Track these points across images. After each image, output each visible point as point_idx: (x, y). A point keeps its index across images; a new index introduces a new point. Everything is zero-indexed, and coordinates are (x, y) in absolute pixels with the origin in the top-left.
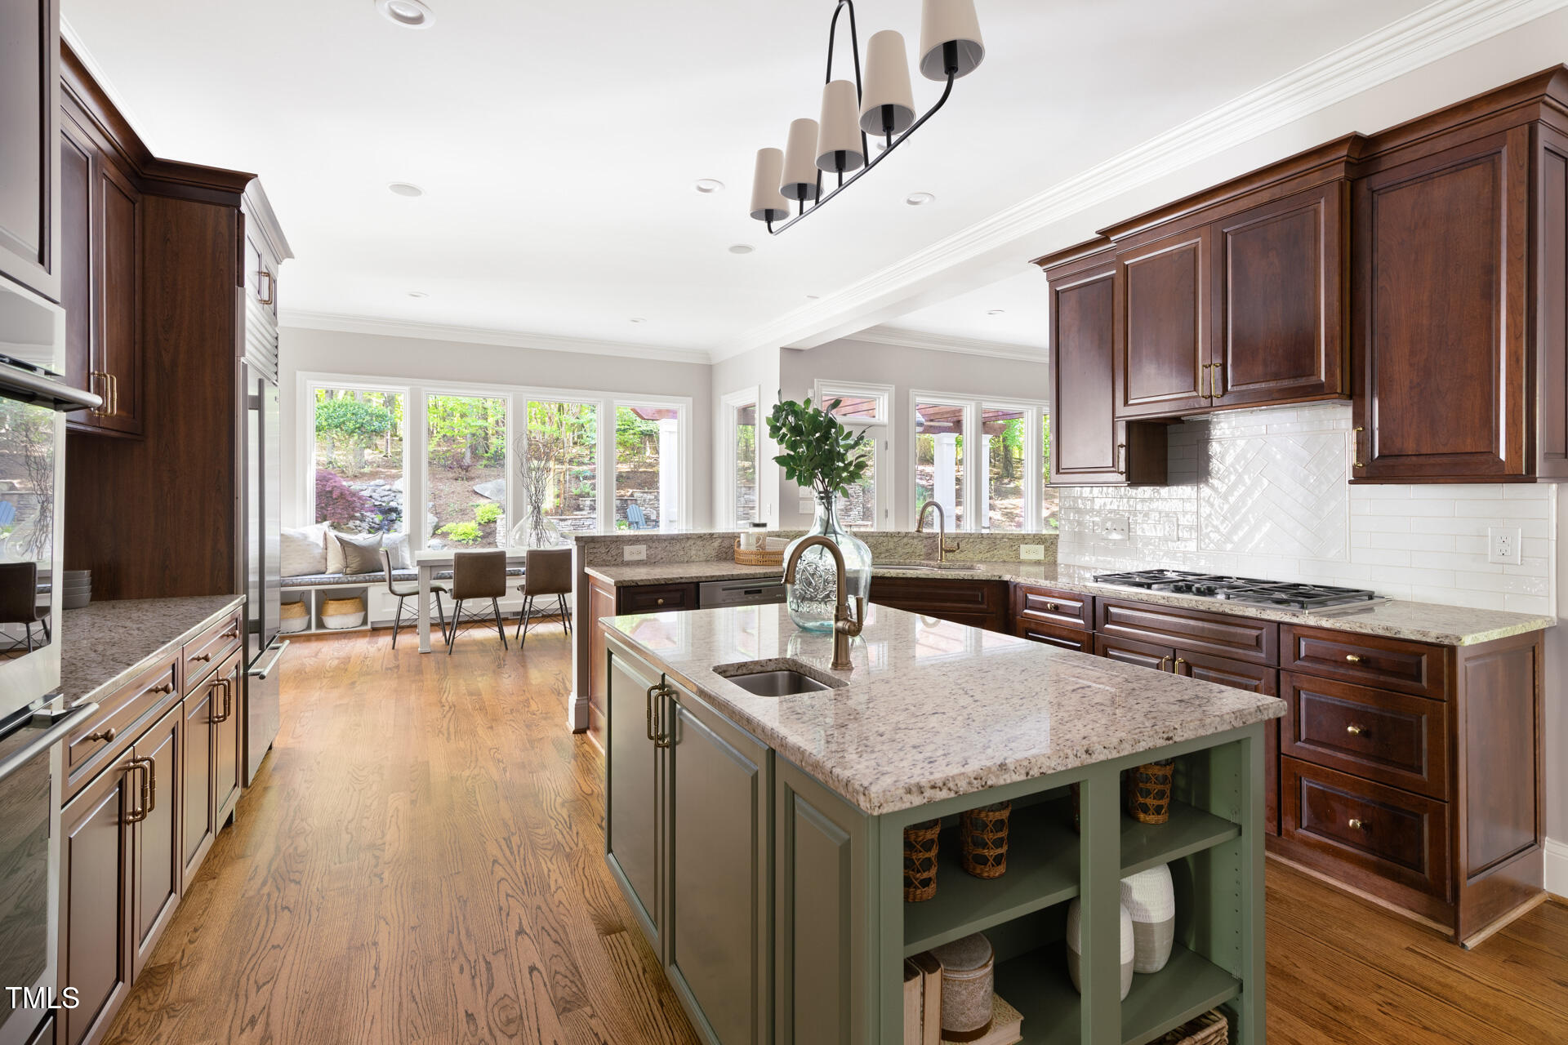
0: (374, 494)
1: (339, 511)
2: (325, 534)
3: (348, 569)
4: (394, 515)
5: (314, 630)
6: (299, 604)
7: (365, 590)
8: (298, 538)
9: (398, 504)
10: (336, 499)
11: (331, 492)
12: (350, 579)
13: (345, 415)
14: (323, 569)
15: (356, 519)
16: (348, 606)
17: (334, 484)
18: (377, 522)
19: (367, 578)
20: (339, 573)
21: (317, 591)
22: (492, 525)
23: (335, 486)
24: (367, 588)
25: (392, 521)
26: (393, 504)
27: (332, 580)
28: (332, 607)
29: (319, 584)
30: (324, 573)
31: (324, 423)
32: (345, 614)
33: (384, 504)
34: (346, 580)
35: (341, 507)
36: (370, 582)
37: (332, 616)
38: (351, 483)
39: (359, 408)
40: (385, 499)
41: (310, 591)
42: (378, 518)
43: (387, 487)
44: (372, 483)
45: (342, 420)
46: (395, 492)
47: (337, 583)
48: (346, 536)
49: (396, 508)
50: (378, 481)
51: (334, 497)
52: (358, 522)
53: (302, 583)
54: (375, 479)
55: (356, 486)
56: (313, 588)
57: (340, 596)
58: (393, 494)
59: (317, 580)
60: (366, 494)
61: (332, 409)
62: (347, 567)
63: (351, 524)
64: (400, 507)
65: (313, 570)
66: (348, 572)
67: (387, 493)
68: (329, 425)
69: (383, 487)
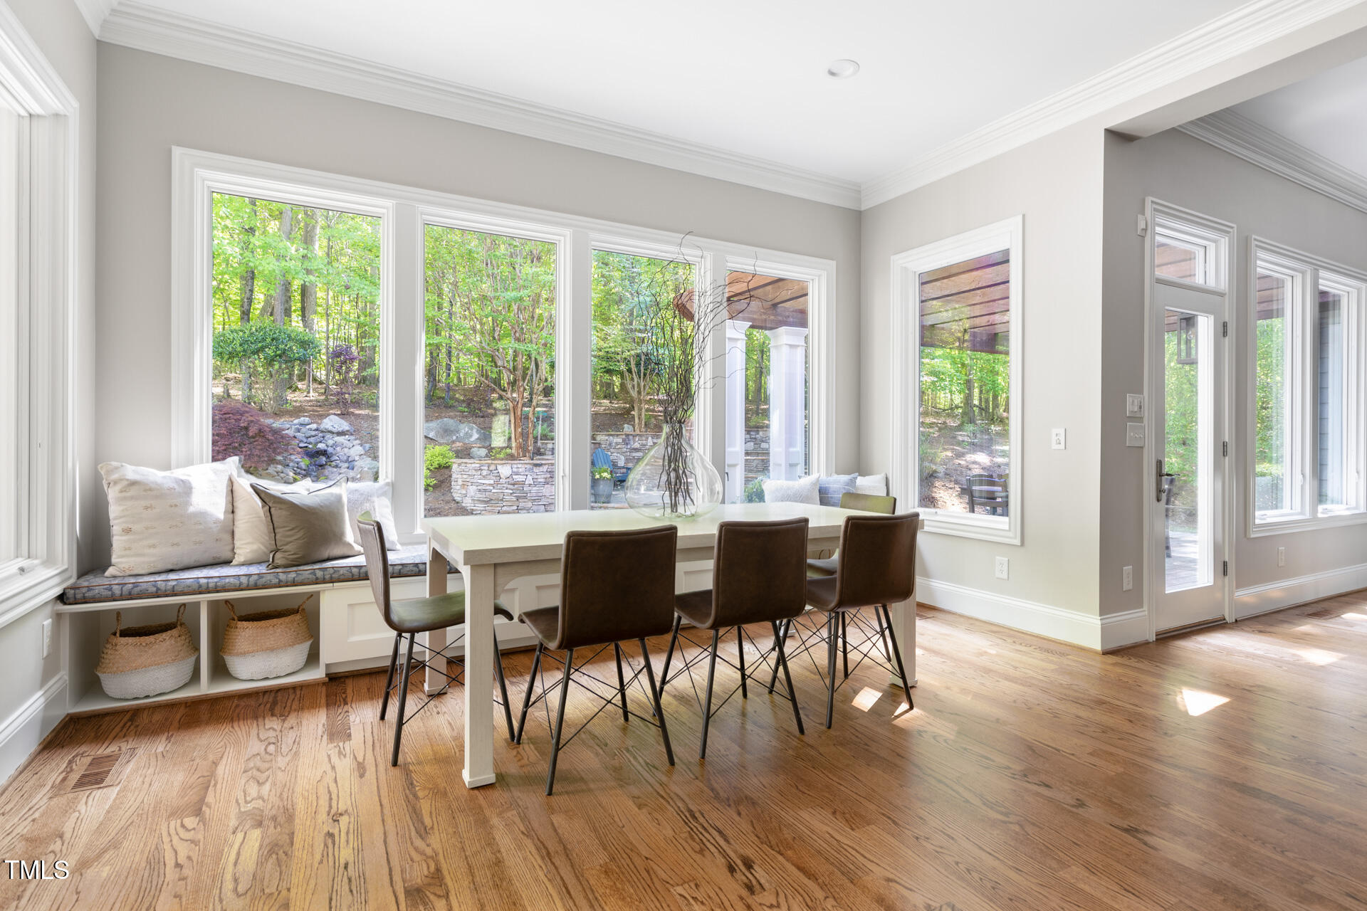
0: (298, 434)
1: (257, 452)
2: (231, 482)
3: (278, 555)
4: (323, 459)
5: (206, 688)
6: (174, 632)
7: (315, 597)
8: (170, 489)
9: (327, 446)
10: (253, 437)
11: (246, 428)
12: (282, 577)
13: (264, 340)
14: (226, 555)
15: (279, 463)
16: (278, 630)
17: (250, 418)
18: (304, 467)
19: (319, 574)
20: (260, 563)
21: (213, 605)
22: (446, 471)
23: (252, 421)
24: (318, 593)
25: (321, 466)
26: (321, 446)
27: (244, 580)
28: (245, 634)
29: (217, 590)
30: (227, 562)
31: (239, 349)
32: (272, 650)
33: (310, 446)
34: (275, 581)
35: (259, 447)
36: (324, 582)
37: (244, 654)
38: (271, 420)
39: (279, 332)
40: (312, 440)
41: (197, 605)
42: (304, 463)
43: (314, 426)
44: (296, 421)
45: (260, 345)
46: (322, 432)
47: (256, 587)
48: (265, 483)
49: (325, 451)
50: (302, 418)
51: (251, 434)
52: (280, 467)
53: (178, 589)
54: (298, 417)
55: (277, 424)
56: (204, 598)
57: (261, 614)
58: (321, 435)
59: (212, 583)
60: (291, 432)
61: (247, 332)
62: (277, 551)
63: (271, 469)
64: (330, 450)
65: (206, 558)
66: (278, 561)
67: (313, 433)
68: (244, 351)
69: (308, 427)
